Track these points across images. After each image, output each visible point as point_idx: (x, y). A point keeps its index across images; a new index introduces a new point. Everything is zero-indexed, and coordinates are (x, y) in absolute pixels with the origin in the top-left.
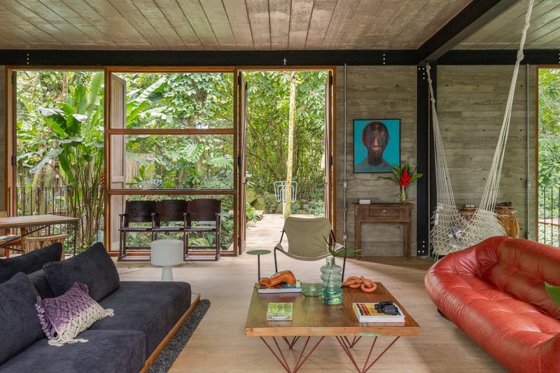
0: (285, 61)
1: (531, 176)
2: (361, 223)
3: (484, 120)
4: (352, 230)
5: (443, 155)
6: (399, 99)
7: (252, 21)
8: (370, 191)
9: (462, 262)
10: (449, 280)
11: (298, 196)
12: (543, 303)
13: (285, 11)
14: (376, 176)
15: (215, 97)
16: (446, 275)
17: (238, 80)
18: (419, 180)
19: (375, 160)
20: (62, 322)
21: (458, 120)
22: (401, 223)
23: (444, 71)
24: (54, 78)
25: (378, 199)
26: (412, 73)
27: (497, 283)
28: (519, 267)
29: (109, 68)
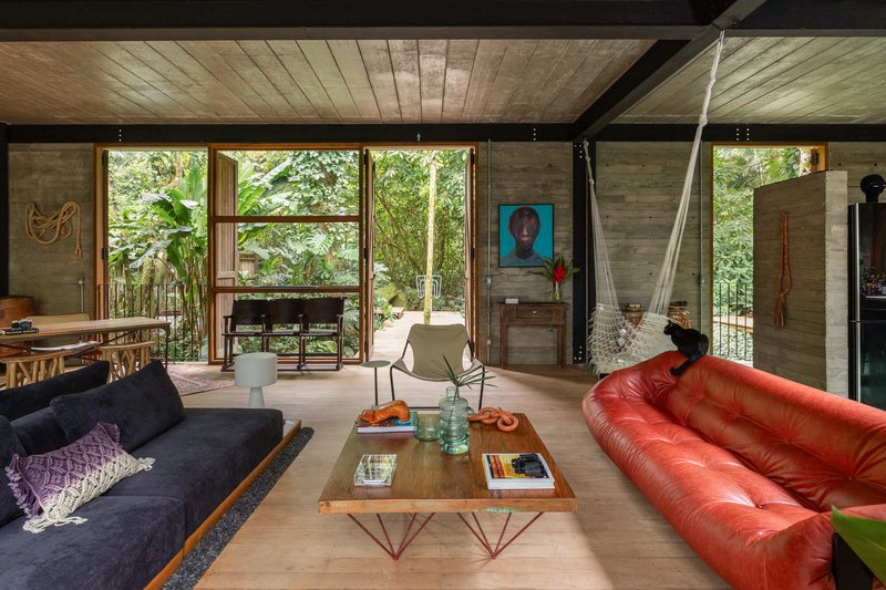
0: (419, 136)
1: (704, 271)
2: (508, 326)
3: (650, 205)
4: (497, 334)
5: (602, 246)
6: (553, 181)
7: (374, 85)
8: (517, 289)
9: (630, 384)
10: (614, 408)
11: (443, 291)
12: (746, 450)
13: (412, 71)
14: (525, 271)
15: (346, 182)
16: (610, 401)
17: (365, 160)
18: (575, 275)
19: (524, 252)
20: (51, 491)
21: (619, 205)
22: (554, 326)
23: (604, 147)
24: (165, 160)
25: (527, 297)
26: (567, 151)
27: (676, 413)
28: (707, 394)
29: (214, 145)
